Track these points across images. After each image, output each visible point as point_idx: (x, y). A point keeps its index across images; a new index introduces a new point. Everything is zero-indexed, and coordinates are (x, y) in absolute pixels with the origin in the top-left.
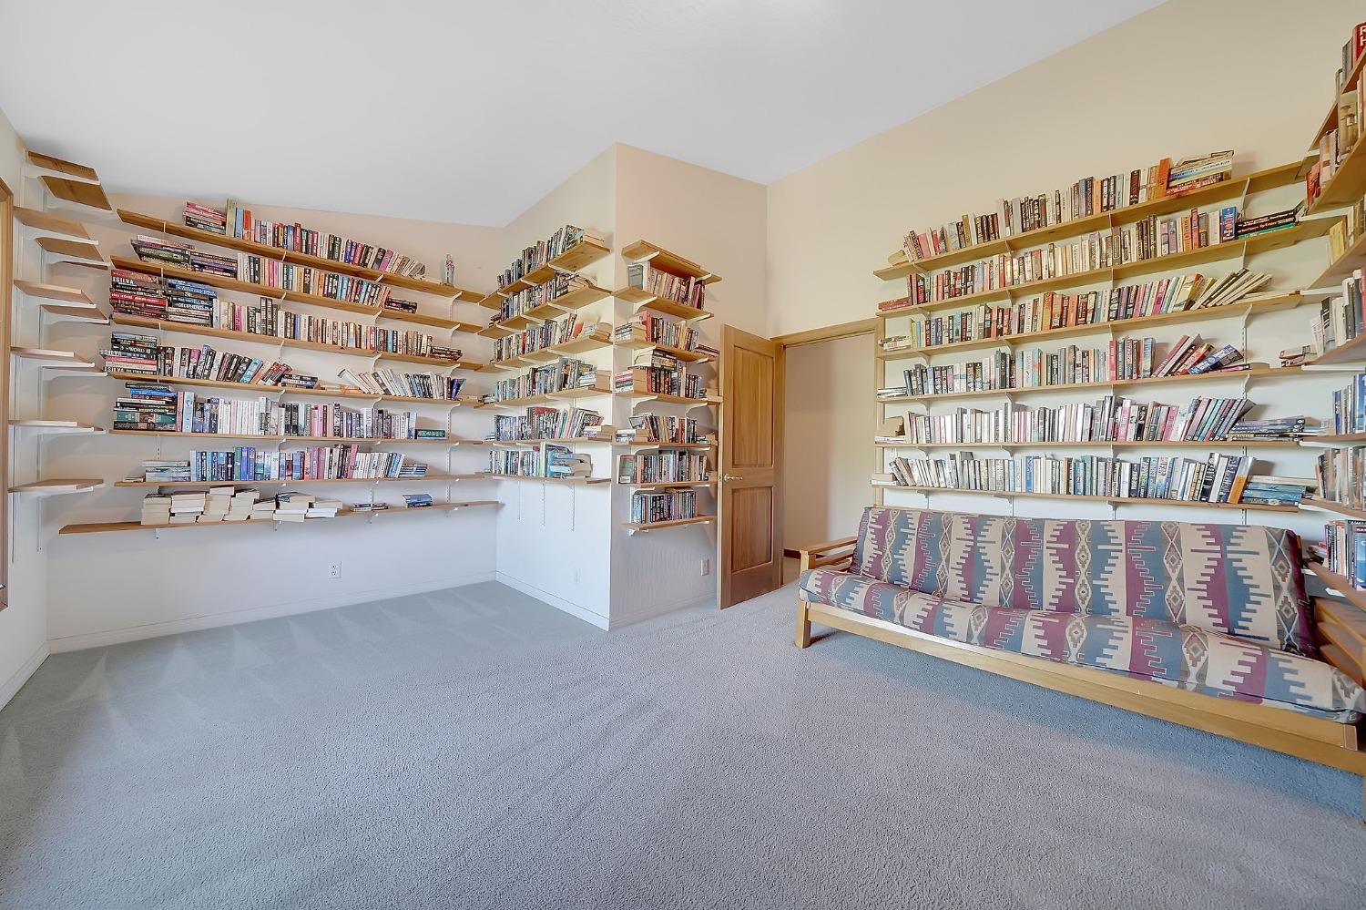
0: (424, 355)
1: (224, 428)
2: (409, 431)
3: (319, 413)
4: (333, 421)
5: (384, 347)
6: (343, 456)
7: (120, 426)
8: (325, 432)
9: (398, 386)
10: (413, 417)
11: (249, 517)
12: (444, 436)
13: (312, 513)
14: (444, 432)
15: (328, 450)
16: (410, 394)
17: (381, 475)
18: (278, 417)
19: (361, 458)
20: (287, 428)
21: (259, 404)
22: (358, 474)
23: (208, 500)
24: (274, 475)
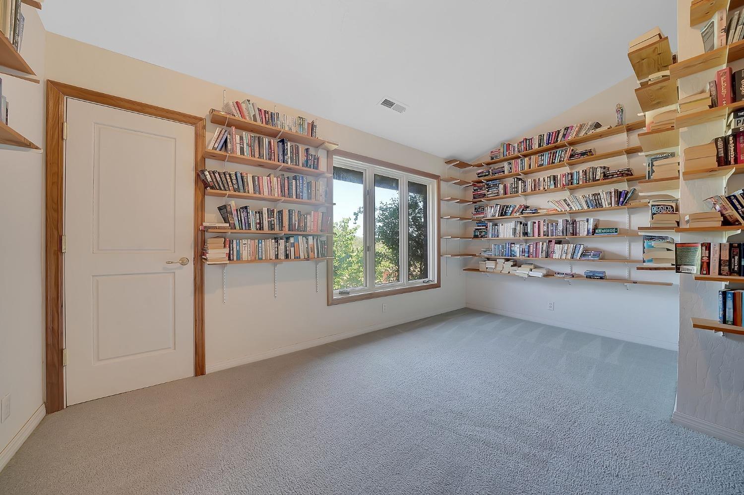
0: (599, 180)
1: (501, 236)
2: (588, 231)
3: (536, 225)
4: (543, 228)
5: (571, 184)
6: (548, 247)
7: (476, 237)
8: (539, 235)
9: (578, 204)
10: (591, 221)
11: (509, 272)
12: (616, 232)
13: (531, 274)
14: (616, 229)
15: (541, 243)
16: (586, 207)
17: (569, 256)
18: (519, 228)
19: (558, 247)
20: (523, 234)
21: (512, 225)
22: (556, 256)
23: (496, 264)
24: (518, 255)
